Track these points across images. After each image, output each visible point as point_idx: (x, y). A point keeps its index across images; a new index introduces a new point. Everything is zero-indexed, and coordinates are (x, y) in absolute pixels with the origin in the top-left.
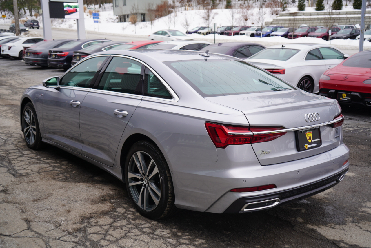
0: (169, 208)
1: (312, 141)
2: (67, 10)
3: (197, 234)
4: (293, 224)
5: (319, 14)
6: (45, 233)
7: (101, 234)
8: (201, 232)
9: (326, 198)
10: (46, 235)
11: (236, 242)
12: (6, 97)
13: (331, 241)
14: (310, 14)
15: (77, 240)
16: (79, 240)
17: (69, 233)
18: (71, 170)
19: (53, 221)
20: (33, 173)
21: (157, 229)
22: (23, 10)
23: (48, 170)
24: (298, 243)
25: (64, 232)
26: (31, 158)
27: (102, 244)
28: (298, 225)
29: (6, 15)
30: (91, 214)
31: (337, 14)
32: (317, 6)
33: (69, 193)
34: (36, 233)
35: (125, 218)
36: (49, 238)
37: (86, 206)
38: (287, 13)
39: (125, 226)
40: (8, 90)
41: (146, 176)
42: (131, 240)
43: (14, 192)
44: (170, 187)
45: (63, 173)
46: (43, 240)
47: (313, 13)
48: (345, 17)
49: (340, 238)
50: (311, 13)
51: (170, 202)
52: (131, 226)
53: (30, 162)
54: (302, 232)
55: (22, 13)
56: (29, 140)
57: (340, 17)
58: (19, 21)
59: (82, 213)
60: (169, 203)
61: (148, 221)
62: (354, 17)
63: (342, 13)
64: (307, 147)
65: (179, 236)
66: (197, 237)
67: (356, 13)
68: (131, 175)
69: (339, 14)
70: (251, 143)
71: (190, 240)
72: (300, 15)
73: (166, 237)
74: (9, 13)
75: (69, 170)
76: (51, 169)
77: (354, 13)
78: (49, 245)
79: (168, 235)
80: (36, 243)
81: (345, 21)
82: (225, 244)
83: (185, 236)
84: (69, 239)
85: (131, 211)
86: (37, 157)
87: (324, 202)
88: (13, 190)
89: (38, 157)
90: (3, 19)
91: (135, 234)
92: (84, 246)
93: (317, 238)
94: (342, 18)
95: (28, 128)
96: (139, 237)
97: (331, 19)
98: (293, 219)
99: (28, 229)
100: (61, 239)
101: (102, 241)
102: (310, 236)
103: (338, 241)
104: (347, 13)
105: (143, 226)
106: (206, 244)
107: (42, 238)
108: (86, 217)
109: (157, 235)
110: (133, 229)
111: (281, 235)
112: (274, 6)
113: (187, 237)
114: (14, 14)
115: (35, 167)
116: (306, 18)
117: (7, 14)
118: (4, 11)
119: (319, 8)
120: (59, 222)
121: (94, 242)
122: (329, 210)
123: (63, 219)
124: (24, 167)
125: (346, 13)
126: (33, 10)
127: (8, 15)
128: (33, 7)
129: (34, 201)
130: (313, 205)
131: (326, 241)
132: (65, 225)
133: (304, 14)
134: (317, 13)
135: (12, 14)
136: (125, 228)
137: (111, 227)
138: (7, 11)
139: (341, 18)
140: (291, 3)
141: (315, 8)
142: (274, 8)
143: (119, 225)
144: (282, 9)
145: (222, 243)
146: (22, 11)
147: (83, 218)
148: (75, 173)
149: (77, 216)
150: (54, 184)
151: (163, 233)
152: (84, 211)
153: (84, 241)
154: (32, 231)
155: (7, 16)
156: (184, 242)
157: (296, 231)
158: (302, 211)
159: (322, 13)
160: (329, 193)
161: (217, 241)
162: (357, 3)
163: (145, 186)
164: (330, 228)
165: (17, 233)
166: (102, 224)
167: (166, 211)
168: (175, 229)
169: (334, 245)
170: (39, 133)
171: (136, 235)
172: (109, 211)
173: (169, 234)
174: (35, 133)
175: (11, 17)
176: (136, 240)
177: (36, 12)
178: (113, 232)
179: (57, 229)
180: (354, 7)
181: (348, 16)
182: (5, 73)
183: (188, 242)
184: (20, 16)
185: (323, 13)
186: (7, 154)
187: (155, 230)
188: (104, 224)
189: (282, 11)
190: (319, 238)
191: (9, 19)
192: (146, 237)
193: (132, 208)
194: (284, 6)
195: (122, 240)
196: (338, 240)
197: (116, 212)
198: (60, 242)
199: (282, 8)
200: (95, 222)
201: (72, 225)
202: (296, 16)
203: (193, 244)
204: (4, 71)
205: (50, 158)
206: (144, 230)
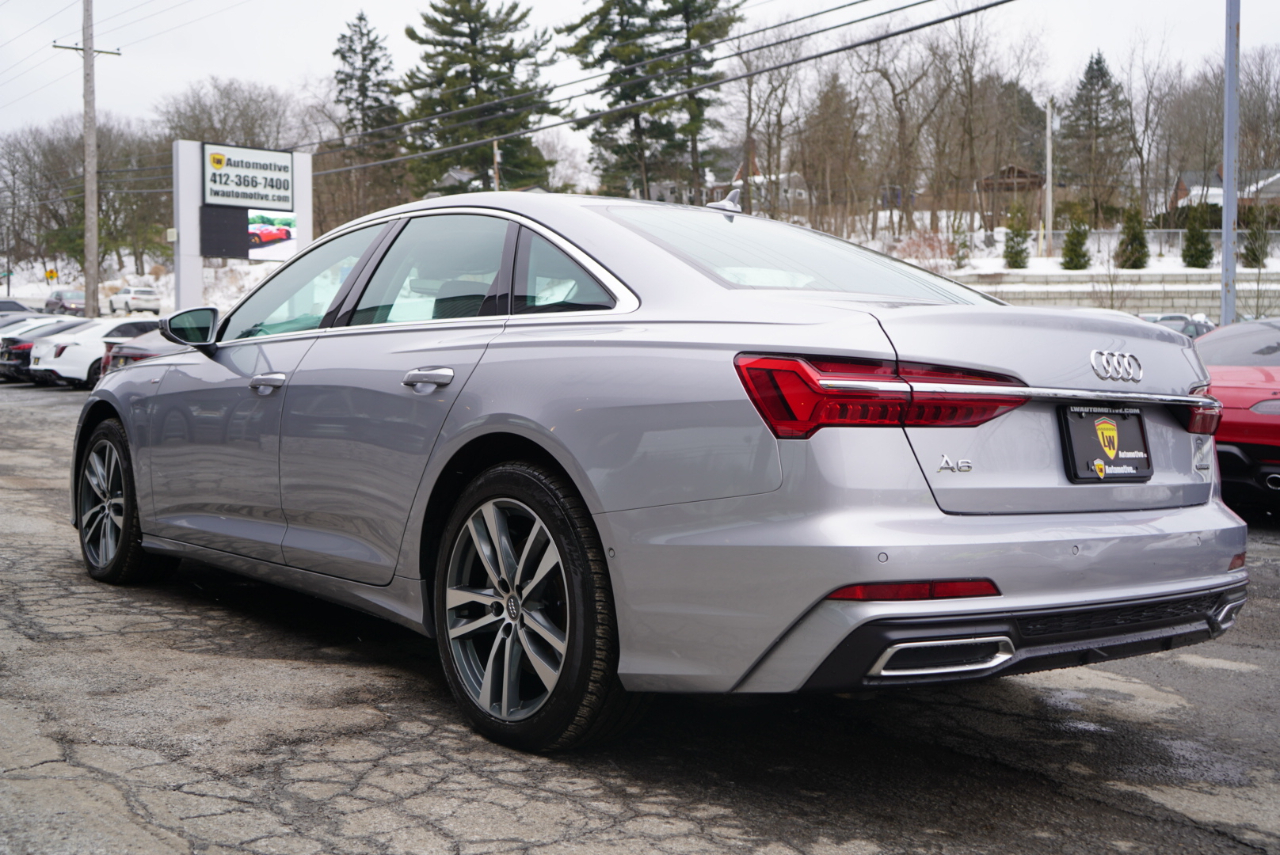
0: (594, 697)
1: (1117, 454)
2: (258, 232)
3: (700, 793)
4: (1057, 780)
5: (1075, 279)
6: (128, 771)
7: (338, 782)
8: (714, 788)
9: (1166, 722)
10: (130, 778)
11: (846, 817)
12: (33, 473)
13: (1207, 825)
14: (1043, 279)
15: (246, 794)
16: (255, 795)
17: (218, 776)
18: (238, 630)
19: (159, 742)
20: (100, 633)
21: (548, 775)
22: (115, 257)
23: (155, 629)
24: (1082, 829)
25: (200, 772)
26: (99, 601)
27: (340, 808)
28: (1076, 782)
29: (57, 271)
30: (302, 730)
31: (1132, 282)
32: (1065, 255)
33: (226, 680)
34: (91, 769)
35: (431, 746)
36: (138, 784)
37: (286, 712)
38: (971, 275)
39: (429, 765)
40: (41, 457)
41: (511, 592)
42: (453, 799)
43: (26, 672)
44: (601, 613)
45: (210, 637)
46: (119, 788)
47: (1052, 276)
48: (1159, 292)
49: (1239, 818)
50: (1046, 276)
51: (601, 673)
52: (451, 765)
53: (92, 610)
54: (1094, 800)
55: (110, 266)
56: (98, 555)
57: (1141, 292)
58: (100, 290)
59: (272, 725)
60: (596, 675)
61: (517, 756)
62: (1189, 292)
63: (1147, 278)
64: (1101, 470)
65: (632, 795)
66: (701, 801)
67: (1194, 278)
68: (456, 597)
69: (1139, 281)
70: (903, 425)
71: (673, 807)
72: (1013, 283)
73: (584, 797)
74: (69, 266)
75: (231, 631)
76: (168, 625)
77: (1187, 280)
78: (136, 801)
79: (589, 791)
80: (87, 792)
81: (1160, 303)
82: (808, 821)
83: (656, 796)
84: (218, 790)
85: (453, 732)
86: (119, 600)
87: (1160, 731)
88: (23, 668)
89: (125, 599)
90: (48, 284)
91: (467, 786)
92: (272, 809)
93: (1154, 817)
94: (1149, 295)
95: (97, 508)
96: (484, 793)
97: (1114, 296)
98: (1055, 766)
99: (65, 761)
100: (186, 788)
101: (341, 800)
102: (1126, 810)
103: (1233, 827)
104: (1163, 279)
105: (495, 768)
106: (734, 818)
107: (113, 783)
108: (285, 737)
109: (551, 791)
110: (460, 774)
111: (1015, 807)
112: (929, 253)
113: (662, 798)
114: (83, 270)
115: (113, 622)
116: (1030, 293)
117: (63, 268)
118: (54, 259)
119: (1072, 260)
120: (184, 747)
121: (310, 801)
122: (1181, 748)
123: (201, 738)
124: (72, 619)
125: (1160, 278)
126: (146, 257)
127: (66, 271)
128: (149, 246)
129: (94, 694)
130: (1123, 737)
131: (1187, 826)
132: (203, 755)
133: (1024, 280)
134: (1067, 276)
135: (80, 268)
136: (429, 772)
137: (375, 766)
138: (63, 260)
139: (1146, 295)
140: (983, 246)
141: (1061, 260)
142: (926, 258)
143: (406, 762)
144: (955, 263)
145: (795, 819)
146: (112, 260)
147: (271, 739)
148: (252, 638)
149: (253, 733)
150: (175, 659)
151: (570, 788)
152: (279, 723)
153: (273, 797)
154: (78, 765)
155: (60, 274)
156: (653, 811)
157: (1073, 798)
158: (1082, 749)
159: (1082, 276)
160: (1172, 709)
161: (776, 813)
162: (1196, 249)
163: (508, 628)
164: (1195, 794)
165: (21, 768)
166: (342, 759)
167: (584, 711)
168: (616, 777)
169: (1220, 839)
170: (135, 520)
171: (469, 790)
172: (372, 729)
173: (596, 788)
174: (119, 521)
175: (75, 279)
176: (469, 801)
177: (156, 262)
178: (384, 778)
179: (174, 765)
180: (1184, 260)
181: (1169, 287)
182: (34, 420)
183: (667, 813)
184: (102, 274)
185: (1087, 276)
186: (15, 590)
187: (543, 779)
188: (352, 759)
189: (953, 268)
190: (1160, 818)
191: (68, 283)
192: (506, 795)
193: (454, 723)
194: (961, 253)
195: (419, 800)
196: (1234, 823)
197: (394, 730)
198: (182, 795)
199: (953, 259)
200: (318, 752)
201: (230, 756)
202: (999, 283)
203: (687, 816)
204: (32, 417)
205: (166, 603)
206: (501, 777)
